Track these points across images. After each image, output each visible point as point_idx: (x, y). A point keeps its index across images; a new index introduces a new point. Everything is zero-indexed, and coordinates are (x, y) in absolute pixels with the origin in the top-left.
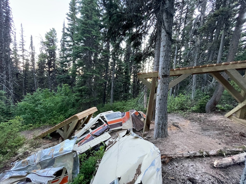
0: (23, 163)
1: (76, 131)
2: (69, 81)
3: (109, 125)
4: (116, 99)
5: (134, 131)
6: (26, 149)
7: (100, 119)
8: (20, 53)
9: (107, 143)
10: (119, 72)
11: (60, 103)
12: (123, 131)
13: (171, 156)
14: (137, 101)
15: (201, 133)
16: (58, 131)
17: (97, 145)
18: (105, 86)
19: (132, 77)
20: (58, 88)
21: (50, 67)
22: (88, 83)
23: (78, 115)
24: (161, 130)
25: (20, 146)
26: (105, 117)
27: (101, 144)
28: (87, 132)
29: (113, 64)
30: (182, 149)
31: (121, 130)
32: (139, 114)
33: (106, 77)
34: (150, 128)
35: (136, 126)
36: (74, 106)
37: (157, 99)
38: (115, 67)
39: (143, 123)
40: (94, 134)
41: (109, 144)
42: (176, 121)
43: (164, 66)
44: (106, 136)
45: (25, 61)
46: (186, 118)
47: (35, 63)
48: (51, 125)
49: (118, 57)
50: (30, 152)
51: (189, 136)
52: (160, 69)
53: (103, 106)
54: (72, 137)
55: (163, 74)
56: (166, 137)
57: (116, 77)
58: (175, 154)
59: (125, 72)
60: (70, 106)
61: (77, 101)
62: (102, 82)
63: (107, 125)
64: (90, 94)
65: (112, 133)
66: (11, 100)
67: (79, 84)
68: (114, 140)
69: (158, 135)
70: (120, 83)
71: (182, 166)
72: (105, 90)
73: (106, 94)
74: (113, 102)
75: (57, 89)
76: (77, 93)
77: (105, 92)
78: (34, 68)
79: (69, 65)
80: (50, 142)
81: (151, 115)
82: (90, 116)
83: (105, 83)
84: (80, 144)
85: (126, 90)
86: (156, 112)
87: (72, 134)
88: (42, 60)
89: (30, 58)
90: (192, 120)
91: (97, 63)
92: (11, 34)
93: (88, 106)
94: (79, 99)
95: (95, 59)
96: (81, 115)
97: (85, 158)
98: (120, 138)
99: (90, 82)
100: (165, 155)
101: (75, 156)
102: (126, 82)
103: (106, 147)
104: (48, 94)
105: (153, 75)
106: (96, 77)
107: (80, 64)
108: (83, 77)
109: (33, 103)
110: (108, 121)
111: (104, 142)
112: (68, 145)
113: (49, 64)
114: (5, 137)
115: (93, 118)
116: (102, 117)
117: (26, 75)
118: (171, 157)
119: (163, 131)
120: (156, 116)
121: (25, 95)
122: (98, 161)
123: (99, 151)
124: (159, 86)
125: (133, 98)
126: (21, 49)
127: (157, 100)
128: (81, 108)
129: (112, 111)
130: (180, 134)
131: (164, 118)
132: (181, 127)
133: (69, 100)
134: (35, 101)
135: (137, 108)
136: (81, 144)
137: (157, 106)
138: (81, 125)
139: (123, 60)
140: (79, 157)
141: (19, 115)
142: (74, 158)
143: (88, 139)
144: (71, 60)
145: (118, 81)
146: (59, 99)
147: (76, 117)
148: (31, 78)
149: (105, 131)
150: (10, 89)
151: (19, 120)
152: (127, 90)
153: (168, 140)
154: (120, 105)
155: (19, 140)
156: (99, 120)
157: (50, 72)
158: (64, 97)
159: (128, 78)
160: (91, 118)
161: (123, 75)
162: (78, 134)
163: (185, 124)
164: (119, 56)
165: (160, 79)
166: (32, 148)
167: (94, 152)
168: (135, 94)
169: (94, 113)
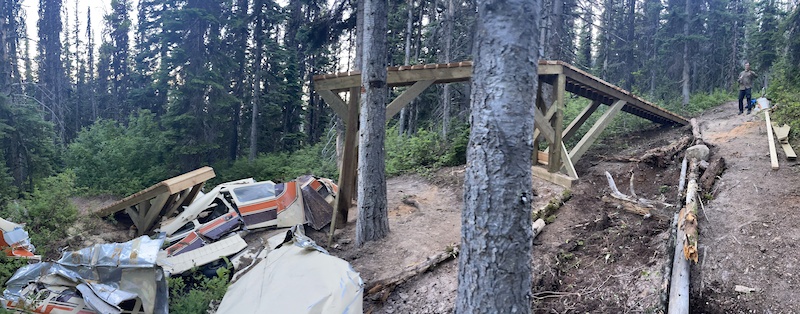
0: (73, 256)
1: (164, 218)
2: (152, 101)
3: (242, 215)
4: (264, 147)
5: (308, 230)
6: (78, 230)
7: (221, 197)
8: (72, 49)
9: (236, 262)
10: (272, 76)
11: (133, 152)
12: (278, 231)
13: (393, 281)
14: (320, 153)
15: (454, 208)
16: (129, 211)
17: (211, 263)
18: (237, 114)
19: (305, 89)
20: (131, 118)
21: (117, 73)
22: (195, 107)
23: (169, 182)
24: (372, 222)
25: (71, 222)
26: (233, 194)
27: (221, 262)
28: (188, 226)
29: (258, 53)
30: (418, 257)
31: (274, 228)
32: (321, 186)
33: (238, 92)
34: (350, 219)
35: (314, 218)
36: (161, 160)
37: (361, 145)
38: (263, 61)
39: (330, 207)
40: (204, 233)
41: (240, 265)
42: (412, 191)
43: (374, 56)
44: (234, 243)
45: (80, 64)
46: (431, 182)
47: (94, 66)
48: (116, 196)
49: (269, 35)
50: (83, 238)
51: (434, 220)
52: (364, 65)
53: (231, 166)
54: (156, 231)
55: (371, 78)
56: (384, 236)
57: (265, 91)
58: (402, 274)
59: (287, 76)
60: (154, 159)
61: (169, 148)
62: (228, 105)
63: (237, 216)
64: (198, 135)
65: (250, 237)
66: (61, 140)
67: (174, 110)
68: (253, 256)
69: (366, 236)
70: (274, 106)
71: (415, 295)
72: (235, 123)
73: (240, 134)
74: (257, 156)
75: (129, 121)
76: (170, 132)
77: (236, 131)
78: (92, 78)
79: (154, 64)
80: (114, 230)
81: (350, 187)
82: (196, 188)
83: (237, 106)
84: (172, 251)
85: (292, 126)
86: (360, 178)
87: (156, 223)
88: (105, 57)
89: (85, 57)
90: (441, 183)
91: (218, 53)
92: (62, 13)
93: (193, 164)
94: (174, 146)
95: (211, 43)
96: (177, 184)
97: (181, 291)
98: (269, 252)
99: (200, 105)
100: (380, 282)
101: (160, 279)
102: (290, 103)
103: (232, 271)
104: (113, 131)
105: (351, 82)
106: (214, 92)
107: (178, 59)
108: (184, 90)
109: (90, 147)
110: (239, 204)
111: (230, 257)
112: (147, 250)
113: (116, 64)
114: (53, 201)
115: (205, 193)
116: (226, 194)
117: (80, 92)
118: (394, 284)
119: (377, 224)
120: (359, 188)
121: (80, 130)
122: (211, 305)
123: (215, 279)
124: (363, 111)
125: (309, 145)
126: (74, 41)
127: (360, 149)
128: (178, 167)
129: (250, 181)
130: (418, 221)
131: (378, 192)
132: (420, 205)
133: (153, 145)
134: (93, 144)
135: (318, 171)
136: (174, 253)
137: (361, 162)
138: (177, 206)
139: (281, 42)
140: (167, 282)
141: (71, 166)
142: (158, 282)
143: (191, 243)
144: (157, 51)
145: (267, 100)
146: (132, 143)
147: (166, 188)
148: (87, 98)
149: (231, 229)
150: (60, 119)
151: (71, 177)
152: (292, 124)
153: (388, 243)
154: (276, 164)
155: (70, 213)
156: (217, 200)
157: (117, 83)
158: (142, 139)
159: (296, 92)
160: (200, 194)
161: (283, 84)
162: (169, 226)
163: (427, 194)
164: (272, 31)
165: (365, 91)
166: (86, 232)
167: (202, 279)
168: (314, 135)
169: (208, 181)
